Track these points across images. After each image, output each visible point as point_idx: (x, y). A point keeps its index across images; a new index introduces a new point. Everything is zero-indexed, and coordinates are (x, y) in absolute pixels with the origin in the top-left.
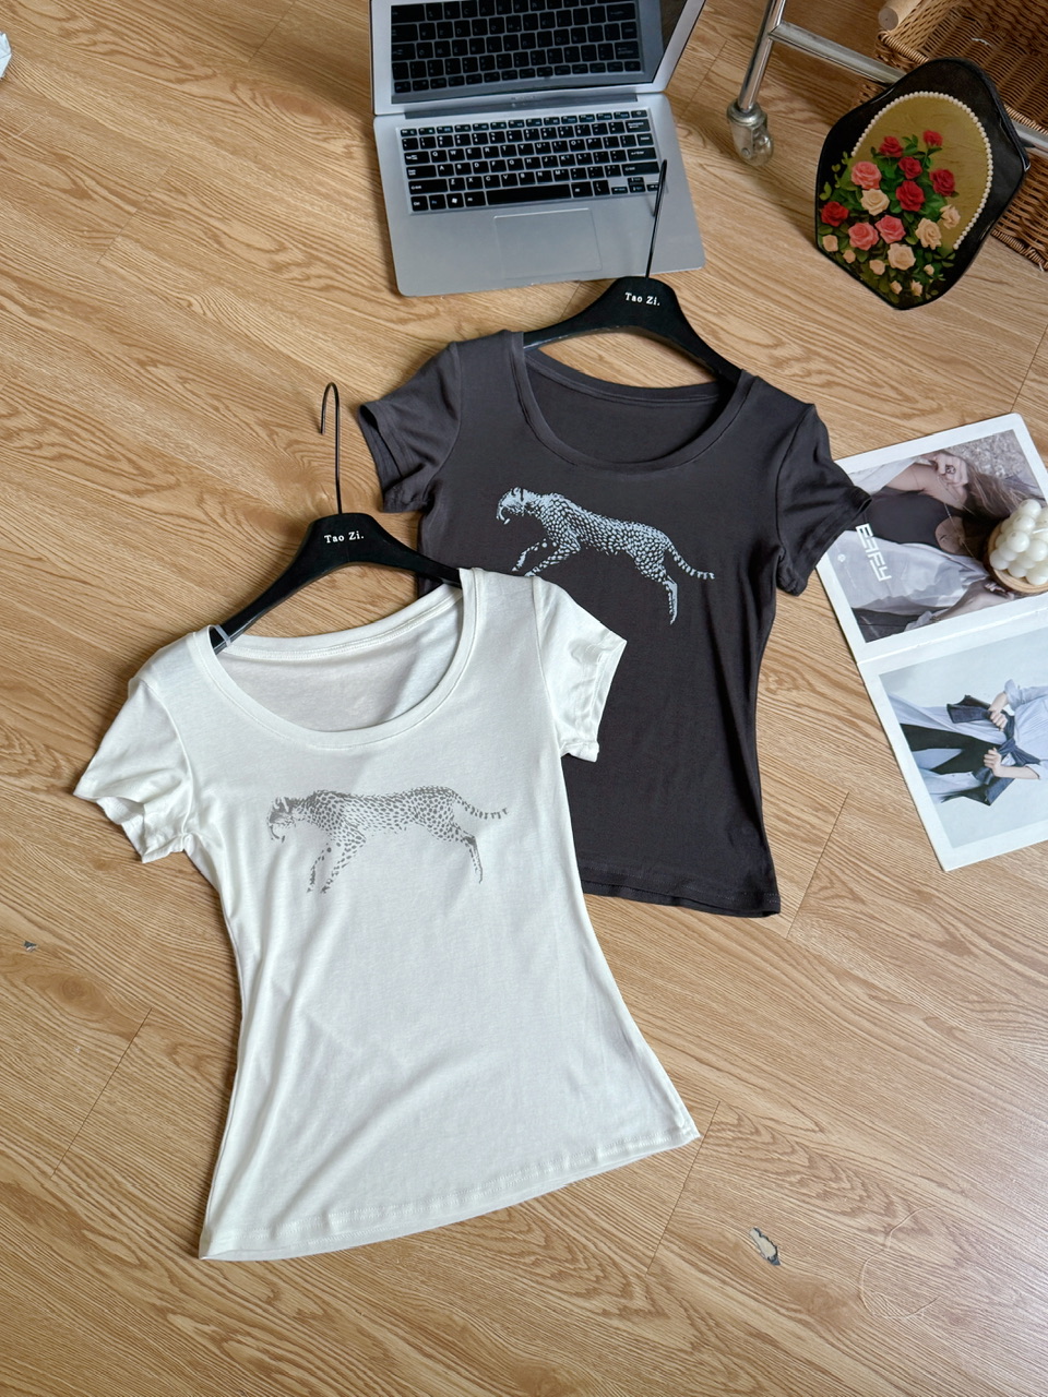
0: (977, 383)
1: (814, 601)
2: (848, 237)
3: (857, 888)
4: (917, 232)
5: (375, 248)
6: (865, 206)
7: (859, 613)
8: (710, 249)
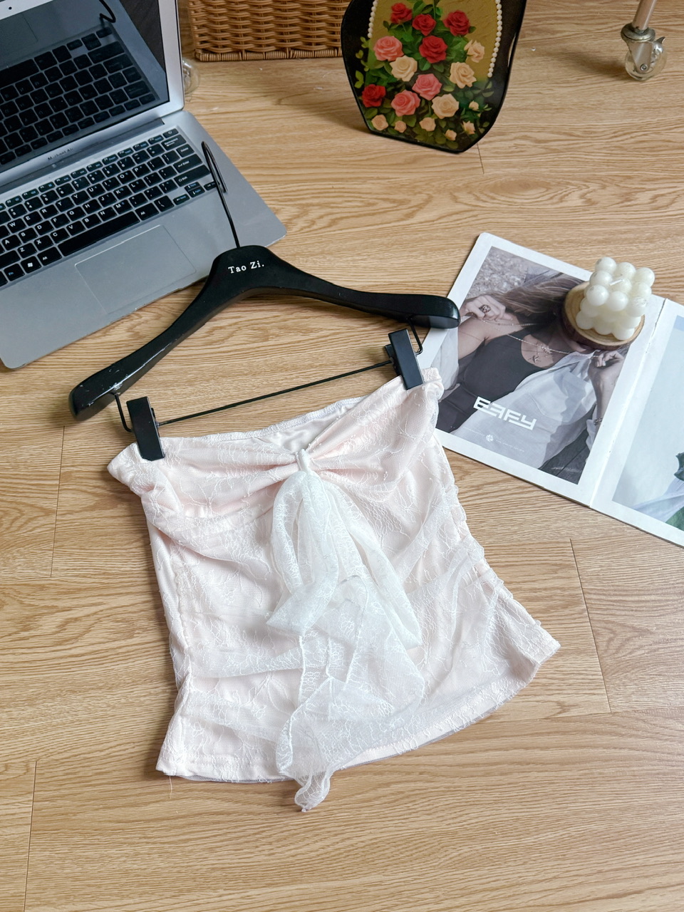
7: (547, 467)
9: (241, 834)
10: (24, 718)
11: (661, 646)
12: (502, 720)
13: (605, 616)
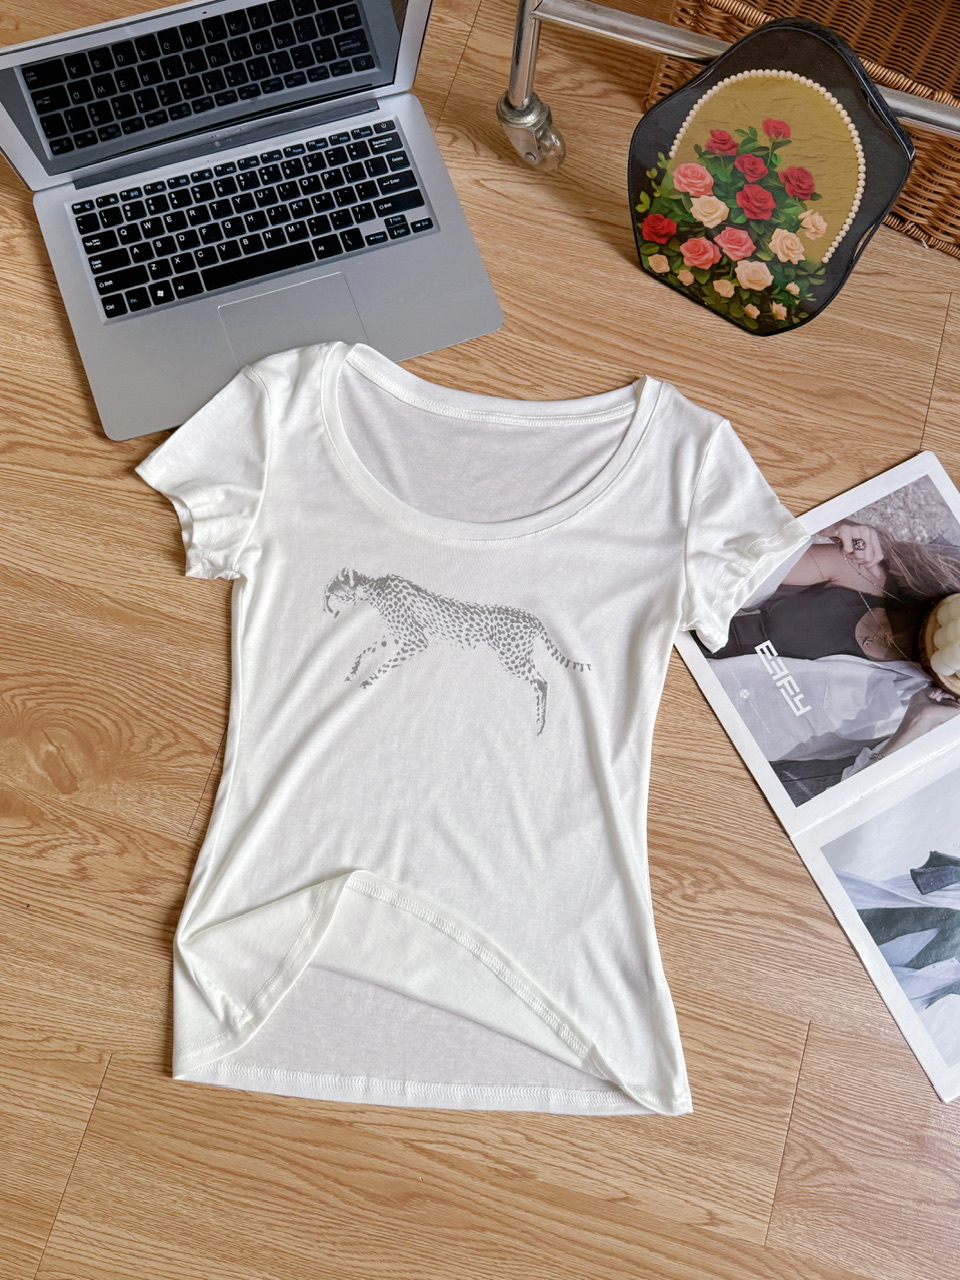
0: (872, 417)
1: (719, 759)
2: (680, 255)
3: (840, 1153)
4: (770, 245)
5: (67, 377)
6: (698, 217)
7: (780, 767)
8: (508, 298)
9: (307, 1221)
10: (112, 999)
11: (857, 1192)
12: (637, 1207)
13: (809, 1131)
